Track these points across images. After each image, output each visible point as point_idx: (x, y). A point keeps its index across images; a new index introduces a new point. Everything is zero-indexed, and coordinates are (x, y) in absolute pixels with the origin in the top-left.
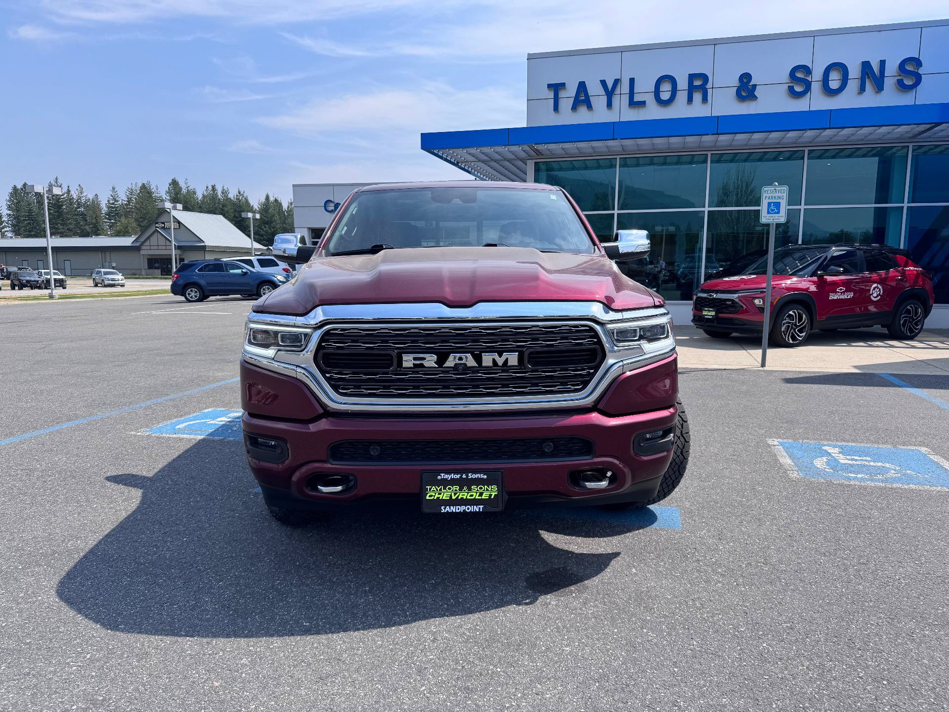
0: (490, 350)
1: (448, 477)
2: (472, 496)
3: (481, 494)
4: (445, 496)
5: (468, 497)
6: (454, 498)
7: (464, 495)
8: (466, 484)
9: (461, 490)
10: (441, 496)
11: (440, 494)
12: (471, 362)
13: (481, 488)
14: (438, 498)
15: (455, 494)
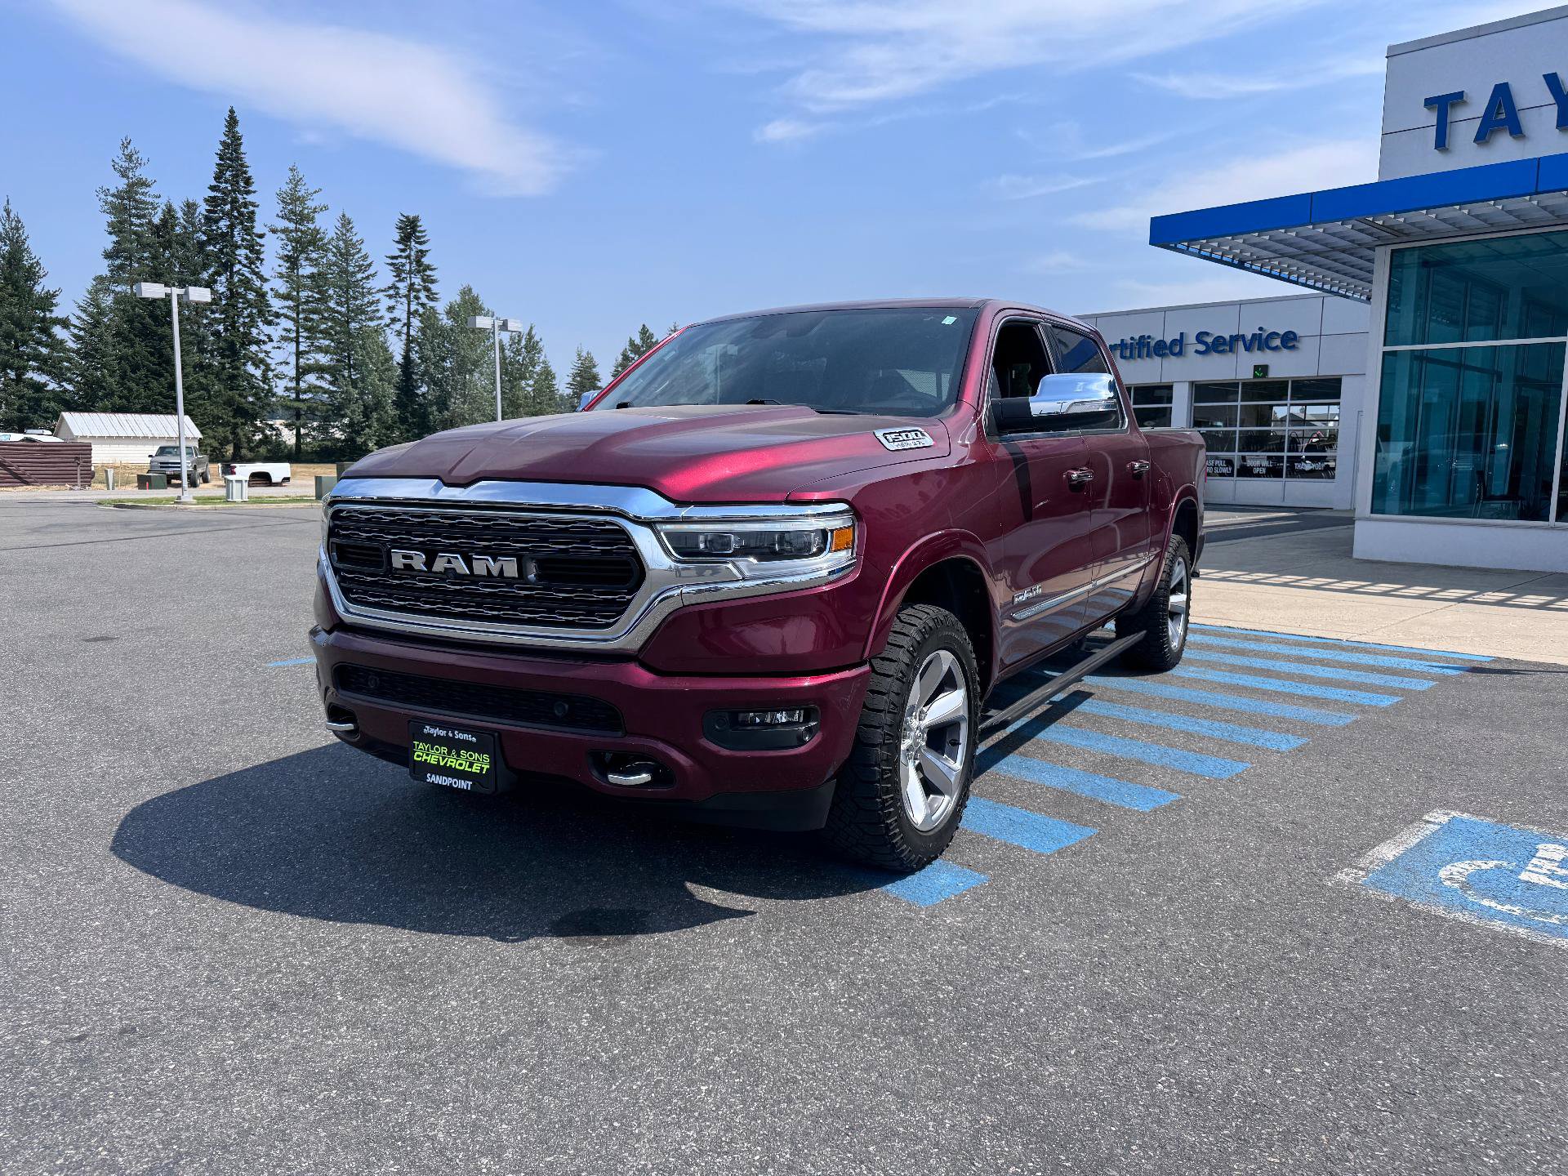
0: (485, 551)
1: (436, 732)
2: (461, 765)
3: (471, 766)
4: (432, 760)
5: (457, 767)
6: (442, 764)
7: (452, 762)
8: (455, 746)
9: (449, 753)
10: (429, 758)
11: (427, 755)
12: (461, 566)
13: (471, 756)
14: (426, 760)
15: (444, 758)
